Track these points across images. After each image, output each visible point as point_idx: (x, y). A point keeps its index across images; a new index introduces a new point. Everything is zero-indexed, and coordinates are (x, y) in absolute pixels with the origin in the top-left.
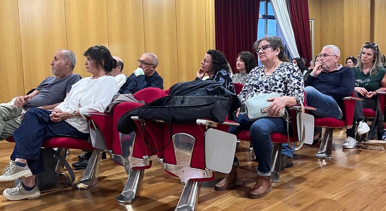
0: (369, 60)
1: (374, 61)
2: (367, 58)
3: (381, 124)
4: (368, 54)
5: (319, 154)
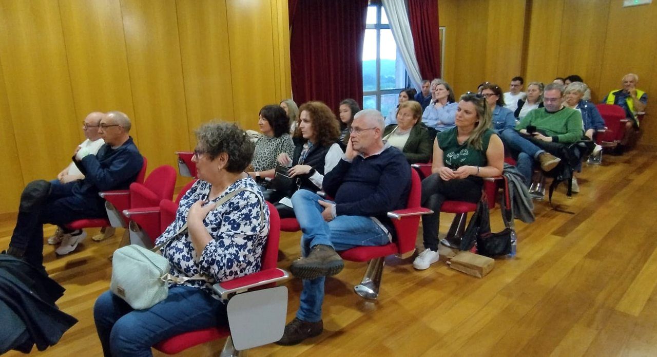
1: (477, 124)
2: (464, 117)
4: (467, 112)
5: (362, 284)
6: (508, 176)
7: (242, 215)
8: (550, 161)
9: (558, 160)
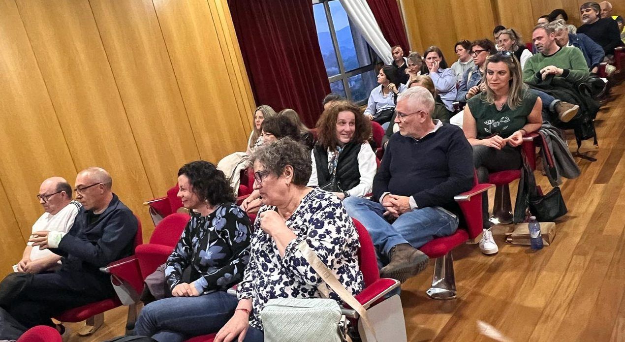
0: (503, 81)
1: (511, 82)
2: (500, 79)
3: (534, 189)
4: (500, 72)
5: (434, 287)
6: (544, 132)
7: (325, 213)
8: (569, 110)
9: (576, 107)
